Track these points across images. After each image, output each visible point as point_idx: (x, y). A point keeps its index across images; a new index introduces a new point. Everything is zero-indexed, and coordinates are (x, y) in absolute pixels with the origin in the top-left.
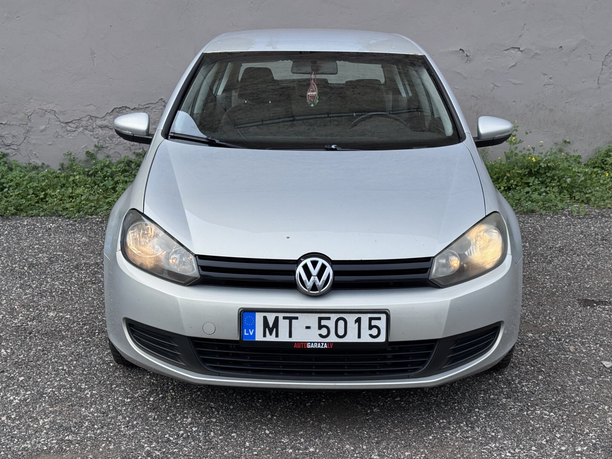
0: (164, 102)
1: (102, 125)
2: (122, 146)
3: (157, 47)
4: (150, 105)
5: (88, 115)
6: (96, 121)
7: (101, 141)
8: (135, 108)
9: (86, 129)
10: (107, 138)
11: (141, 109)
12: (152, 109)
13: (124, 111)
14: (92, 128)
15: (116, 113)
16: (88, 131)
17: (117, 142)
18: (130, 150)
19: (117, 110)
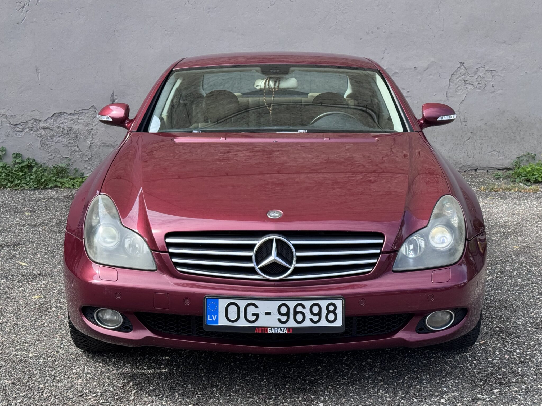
0: (95, 108)
1: (45, 127)
2: (60, 144)
4: (83, 111)
5: (33, 119)
6: (39, 123)
7: (43, 140)
8: (71, 113)
9: (31, 130)
10: (49, 138)
11: (76, 114)
12: (85, 114)
13: (62, 116)
14: (36, 129)
15: (56, 117)
16: (33, 132)
18: (67, 147)
19: (57, 114)
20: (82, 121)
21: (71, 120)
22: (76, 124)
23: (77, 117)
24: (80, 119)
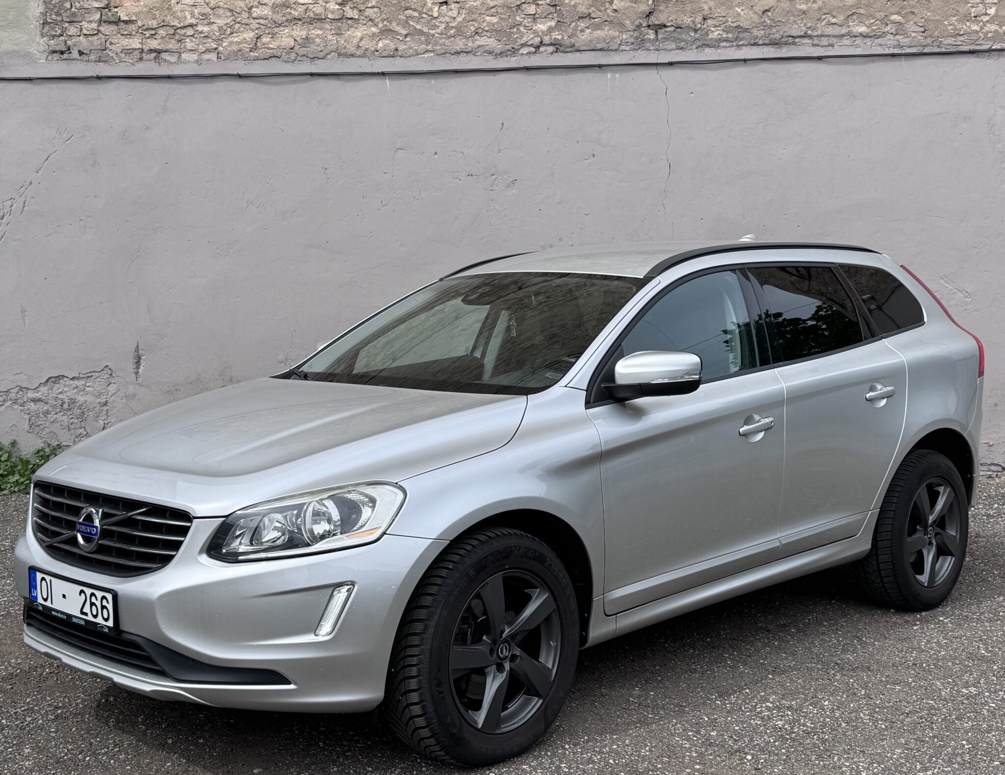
0: (110, 369)
1: (35, 398)
2: (59, 424)
3: (101, 303)
4: (93, 374)
5: (18, 386)
6: (27, 393)
7: (33, 418)
8: (74, 377)
9: (15, 403)
10: (41, 415)
11: (82, 378)
12: (96, 379)
13: (61, 381)
14: (22, 402)
15: (52, 383)
16: (17, 406)
17: (52, 419)
18: (69, 429)
19: (53, 379)
20: (92, 389)
21: (75, 388)
22: (81, 393)
23: (83, 383)
24: (88, 386)
